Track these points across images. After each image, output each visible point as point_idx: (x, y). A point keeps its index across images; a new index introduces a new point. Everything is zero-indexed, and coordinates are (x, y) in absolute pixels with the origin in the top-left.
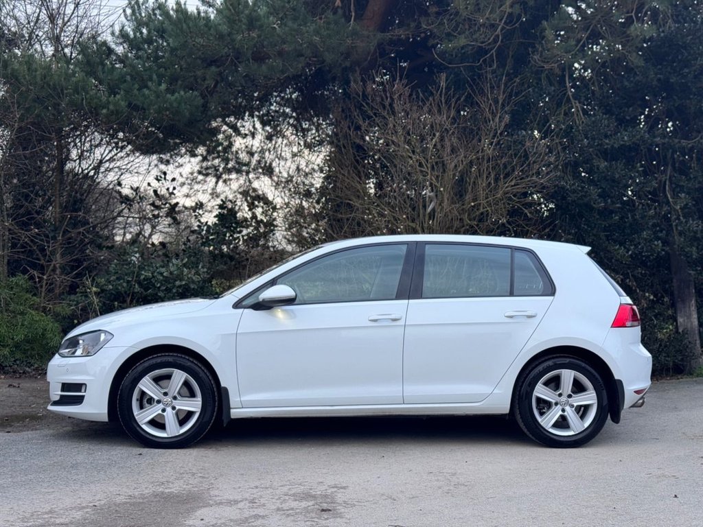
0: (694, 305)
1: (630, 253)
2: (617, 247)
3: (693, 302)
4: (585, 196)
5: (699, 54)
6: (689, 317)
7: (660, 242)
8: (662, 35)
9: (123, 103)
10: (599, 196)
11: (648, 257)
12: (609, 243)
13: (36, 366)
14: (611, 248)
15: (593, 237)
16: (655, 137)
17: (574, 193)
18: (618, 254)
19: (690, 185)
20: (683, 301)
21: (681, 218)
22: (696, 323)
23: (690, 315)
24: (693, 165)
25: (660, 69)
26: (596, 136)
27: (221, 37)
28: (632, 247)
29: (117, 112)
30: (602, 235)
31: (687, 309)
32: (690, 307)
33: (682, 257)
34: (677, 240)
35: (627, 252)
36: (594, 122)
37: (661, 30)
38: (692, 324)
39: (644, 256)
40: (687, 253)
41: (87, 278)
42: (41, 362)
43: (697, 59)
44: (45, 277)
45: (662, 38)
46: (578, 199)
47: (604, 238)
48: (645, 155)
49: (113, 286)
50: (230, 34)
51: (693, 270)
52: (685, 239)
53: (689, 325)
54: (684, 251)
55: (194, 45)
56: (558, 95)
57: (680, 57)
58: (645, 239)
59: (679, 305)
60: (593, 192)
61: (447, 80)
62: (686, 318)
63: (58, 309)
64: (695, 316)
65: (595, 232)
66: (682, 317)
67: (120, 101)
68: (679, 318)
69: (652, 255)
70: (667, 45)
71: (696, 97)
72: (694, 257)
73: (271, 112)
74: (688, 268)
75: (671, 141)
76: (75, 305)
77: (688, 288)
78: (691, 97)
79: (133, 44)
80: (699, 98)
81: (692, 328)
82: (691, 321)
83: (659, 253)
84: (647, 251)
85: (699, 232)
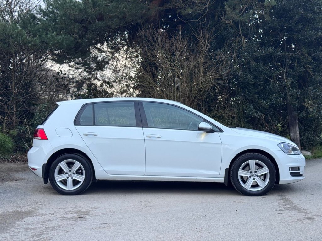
0: (298, 128)
1: (268, 103)
2: (262, 101)
3: (297, 126)
4: (246, 79)
5: (296, 13)
6: (295, 133)
7: (281, 98)
8: (280, 5)
9: (38, 41)
10: (253, 78)
11: (276, 105)
12: (259, 99)
13: (2, 157)
14: (260, 102)
15: (251, 97)
16: (277, 52)
17: (241, 77)
18: (262, 104)
19: (294, 74)
20: (293, 126)
21: (290, 89)
22: (298, 135)
23: (296, 132)
24: (295, 64)
25: (280, 21)
26: (250, 52)
27: (81, 10)
28: (269, 101)
29: (35, 45)
30: (256, 96)
31: (295, 129)
32: (296, 129)
33: (291, 106)
34: (289, 98)
35: (267, 103)
36: (249, 45)
37: (279, 3)
38: (297, 136)
39: (274, 105)
40: (293, 104)
41: (24, 118)
42: (4, 155)
43: (296, 16)
44: (5, 118)
45: (280, 7)
46: (243, 80)
47: (257, 98)
48: (276, 61)
49: (36, 122)
50: (85, 9)
51: (296, 112)
52: (292, 98)
53: (295, 137)
54: (292, 103)
55: (70, 14)
56: (236, 34)
57: (288, 15)
58: (275, 97)
59: (291, 128)
60: (249, 77)
61: (182, 29)
62: (294, 134)
63: (11, 132)
64: (298, 133)
65: (252, 95)
66: (292, 133)
67: (37, 40)
68: (291, 134)
69: (278, 104)
70: (282, 10)
71: (296, 33)
72: (297, 106)
73: (117, 42)
74: (294, 111)
75: (285, 54)
76: (20, 130)
77: (295, 120)
78: (294, 33)
79: (45, 14)
80: (298, 34)
81: (297, 138)
82: (296, 135)
83: (281, 103)
84: (275, 103)
85: (299, 95)
